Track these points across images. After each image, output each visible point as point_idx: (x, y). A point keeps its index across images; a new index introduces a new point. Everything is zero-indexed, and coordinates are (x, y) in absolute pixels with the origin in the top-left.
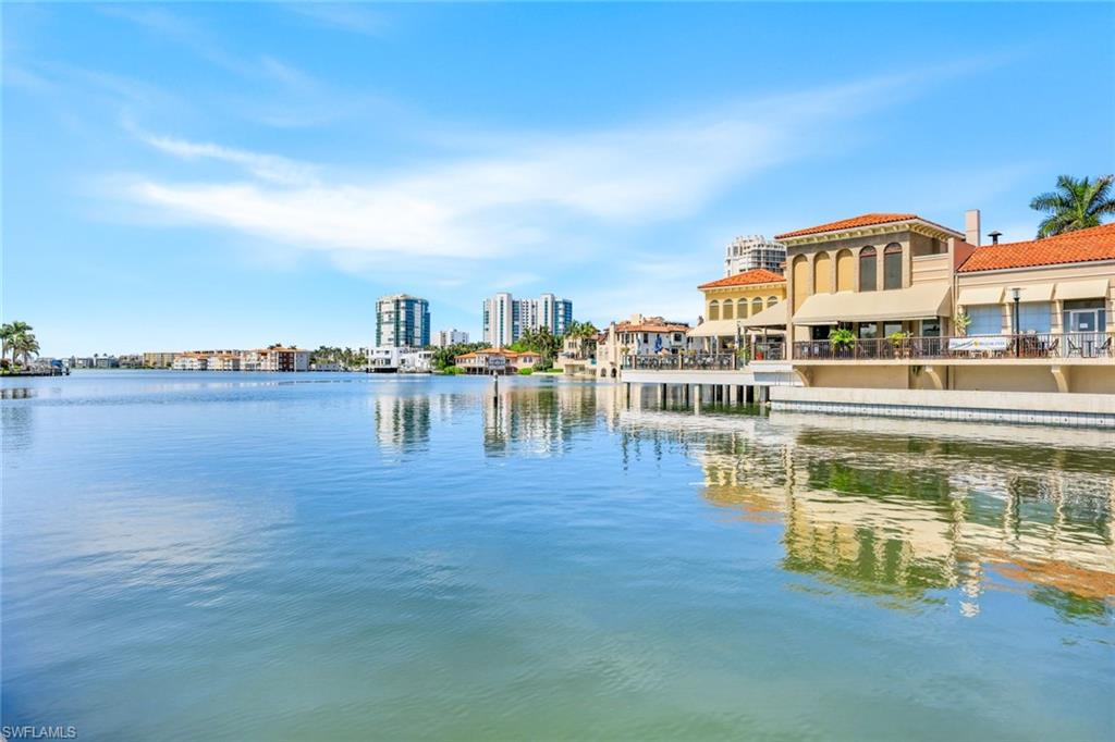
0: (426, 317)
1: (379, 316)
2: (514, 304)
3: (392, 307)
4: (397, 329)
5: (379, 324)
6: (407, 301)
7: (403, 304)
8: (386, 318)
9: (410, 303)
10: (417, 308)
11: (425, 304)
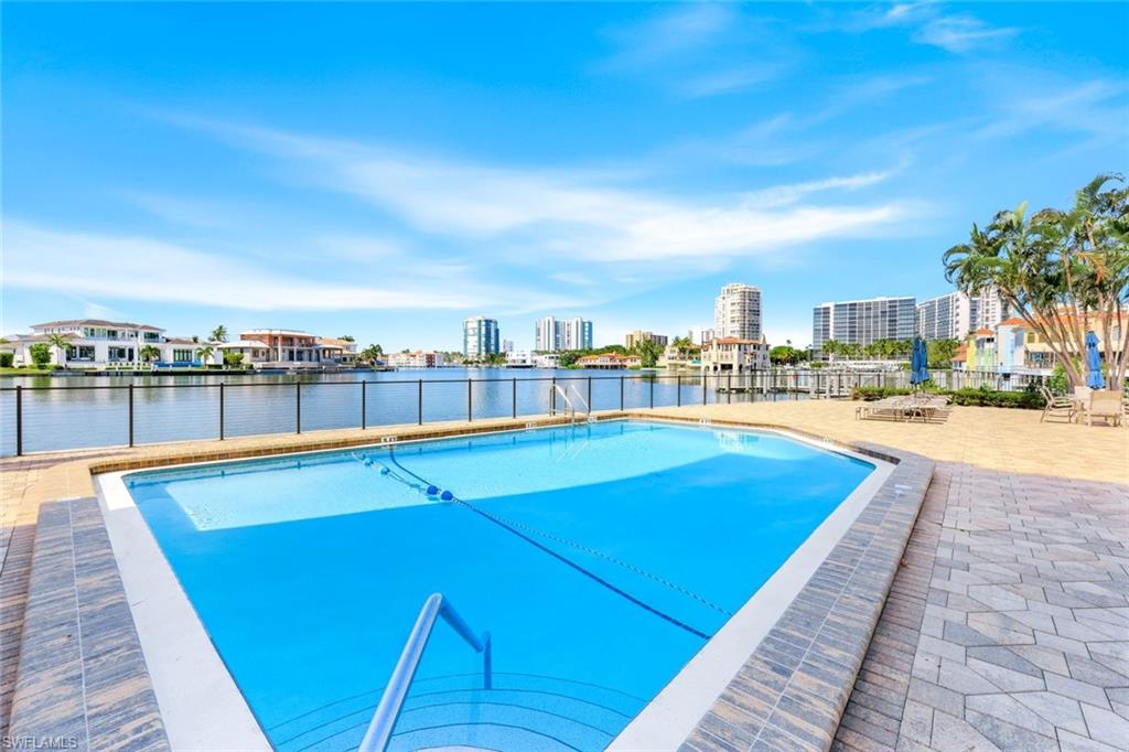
0: (497, 331)
1: (466, 331)
2: (556, 324)
3: (476, 325)
4: (480, 338)
5: (466, 336)
6: (486, 321)
7: (483, 323)
8: (471, 332)
9: (488, 322)
10: (492, 324)
11: (496, 323)
